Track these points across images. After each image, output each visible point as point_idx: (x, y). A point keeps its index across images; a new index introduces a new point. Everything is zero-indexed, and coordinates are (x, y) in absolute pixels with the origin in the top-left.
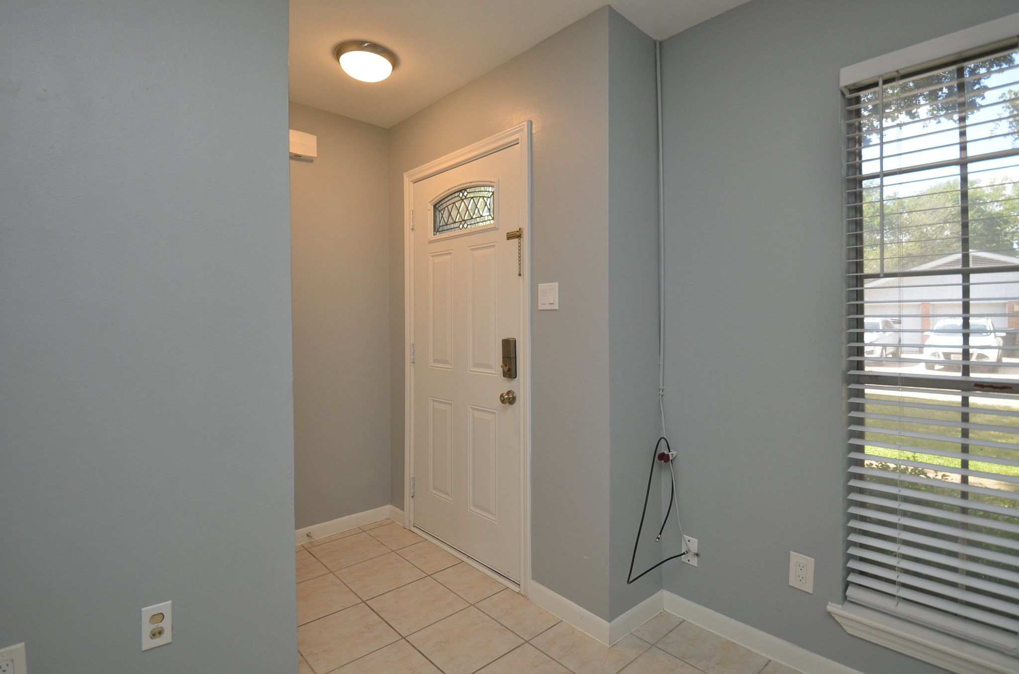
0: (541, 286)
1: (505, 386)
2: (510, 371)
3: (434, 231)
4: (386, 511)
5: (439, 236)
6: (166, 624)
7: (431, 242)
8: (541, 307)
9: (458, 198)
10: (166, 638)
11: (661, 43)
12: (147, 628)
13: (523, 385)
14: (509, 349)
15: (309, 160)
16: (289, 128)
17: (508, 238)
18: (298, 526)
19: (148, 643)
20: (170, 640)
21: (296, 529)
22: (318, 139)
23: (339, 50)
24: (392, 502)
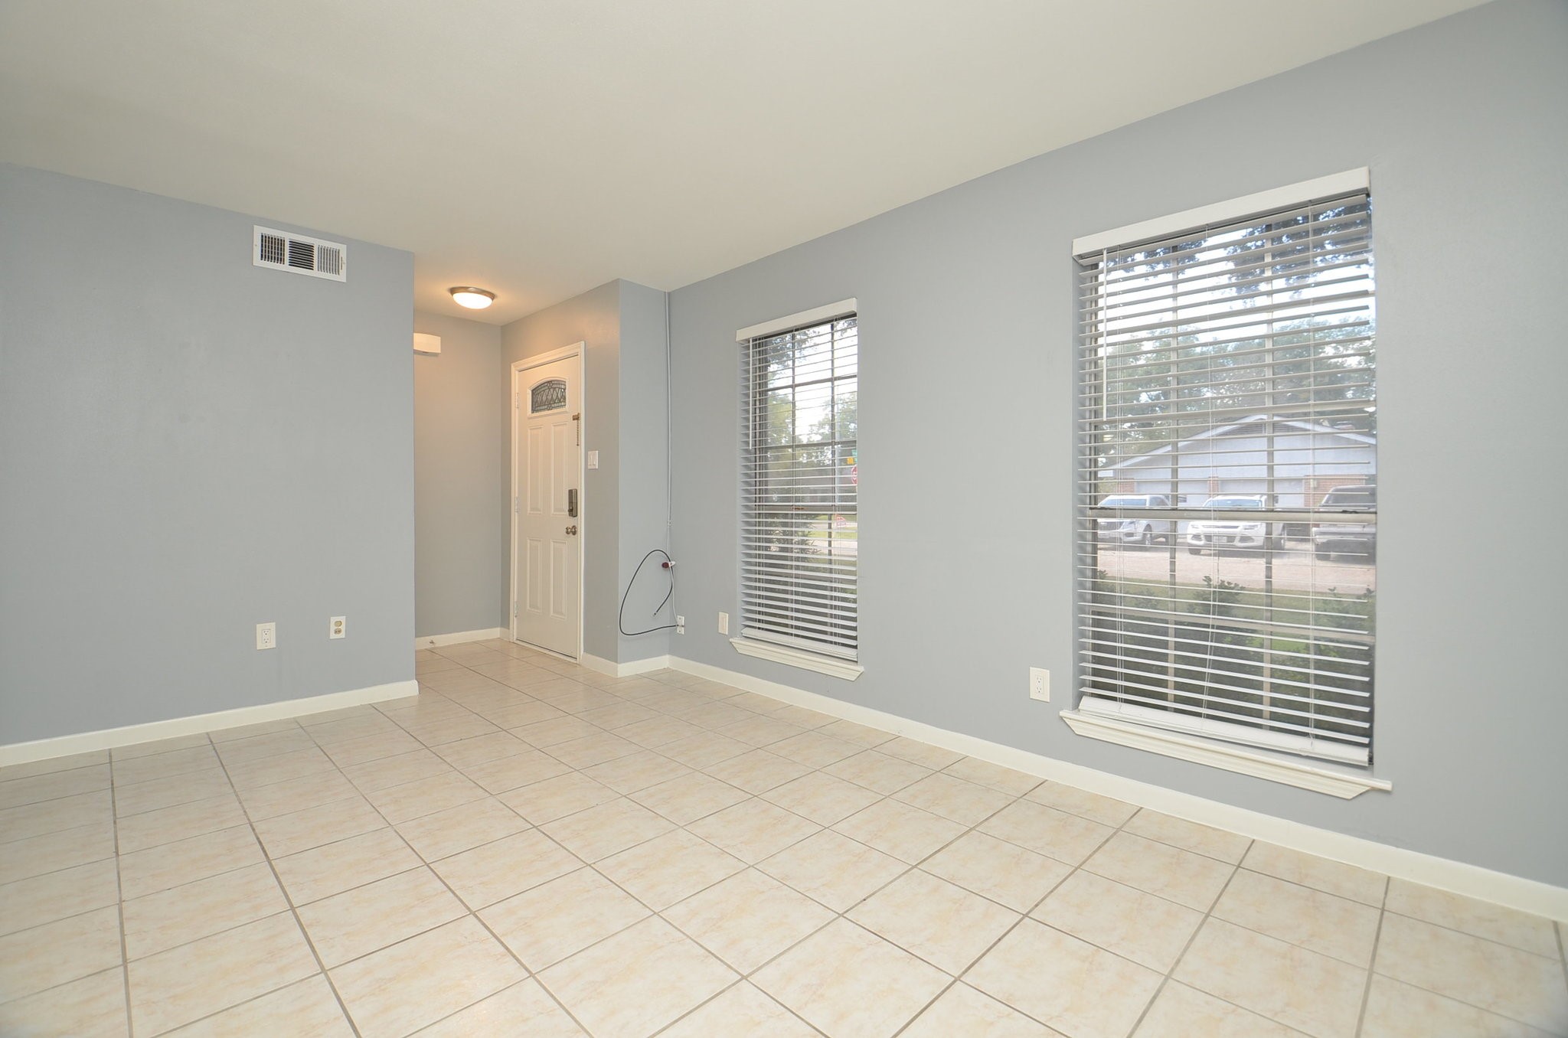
0: (589, 453)
1: (570, 522)
2: (573, 511)
3: (532, 410)
4: (496, 633)
5: (536, 414)
6: (343, 628)
7: (529, 418)
8: (589, 467)
9: (546, 388)
10: (342, 635)
11: (669, 294)
12: (333, 628)
13: (581, 521)
14: (572, 495)
15: (435, 355)
16: (414, 332)
17: (574, 419)
18: (419, 634)
19: (333, 636)
20: (344, 637)
21: (416, 636)
22: (441, 340)
23: (453, 291)
24: (502, 626)
